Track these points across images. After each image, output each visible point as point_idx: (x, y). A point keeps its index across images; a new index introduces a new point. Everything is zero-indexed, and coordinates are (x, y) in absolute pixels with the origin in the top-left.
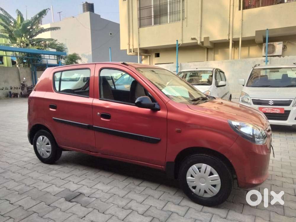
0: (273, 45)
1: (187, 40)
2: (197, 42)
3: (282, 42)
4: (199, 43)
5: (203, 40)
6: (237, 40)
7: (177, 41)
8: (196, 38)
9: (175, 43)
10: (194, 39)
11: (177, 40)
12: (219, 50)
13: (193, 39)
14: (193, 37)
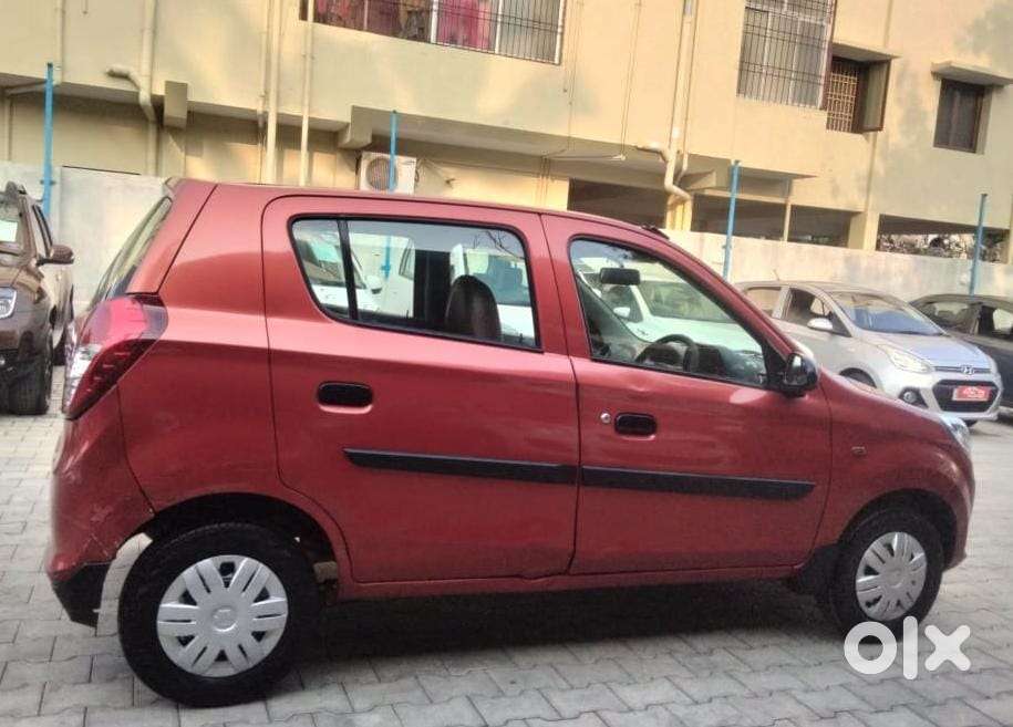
0: (388, 162)
1: (88, 74)
2: (137, 95)
3: (415, 160)
4: (144, 97)
5: (160, 91)
6: (296, 123)
7: (50, 66)
8: (134, 74)
9: (41, 74)
10: (125, 77)
11: (50, 61)
12: (206, 143)
13: (113, 75)
14: (119, 67)
